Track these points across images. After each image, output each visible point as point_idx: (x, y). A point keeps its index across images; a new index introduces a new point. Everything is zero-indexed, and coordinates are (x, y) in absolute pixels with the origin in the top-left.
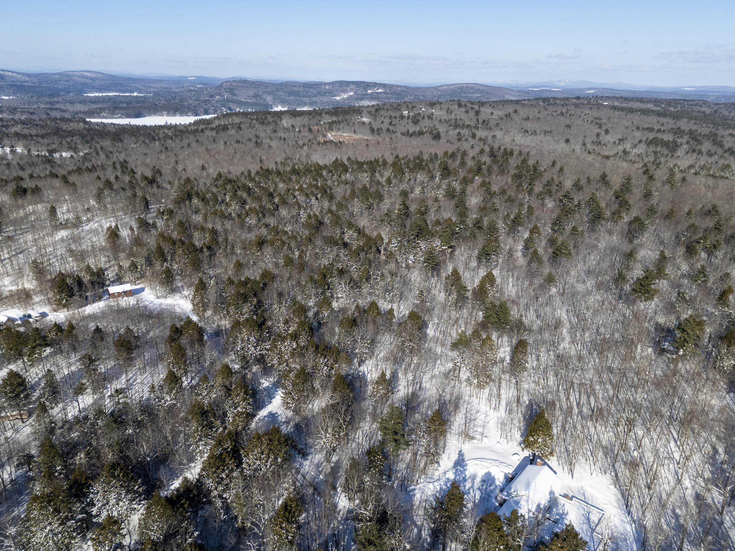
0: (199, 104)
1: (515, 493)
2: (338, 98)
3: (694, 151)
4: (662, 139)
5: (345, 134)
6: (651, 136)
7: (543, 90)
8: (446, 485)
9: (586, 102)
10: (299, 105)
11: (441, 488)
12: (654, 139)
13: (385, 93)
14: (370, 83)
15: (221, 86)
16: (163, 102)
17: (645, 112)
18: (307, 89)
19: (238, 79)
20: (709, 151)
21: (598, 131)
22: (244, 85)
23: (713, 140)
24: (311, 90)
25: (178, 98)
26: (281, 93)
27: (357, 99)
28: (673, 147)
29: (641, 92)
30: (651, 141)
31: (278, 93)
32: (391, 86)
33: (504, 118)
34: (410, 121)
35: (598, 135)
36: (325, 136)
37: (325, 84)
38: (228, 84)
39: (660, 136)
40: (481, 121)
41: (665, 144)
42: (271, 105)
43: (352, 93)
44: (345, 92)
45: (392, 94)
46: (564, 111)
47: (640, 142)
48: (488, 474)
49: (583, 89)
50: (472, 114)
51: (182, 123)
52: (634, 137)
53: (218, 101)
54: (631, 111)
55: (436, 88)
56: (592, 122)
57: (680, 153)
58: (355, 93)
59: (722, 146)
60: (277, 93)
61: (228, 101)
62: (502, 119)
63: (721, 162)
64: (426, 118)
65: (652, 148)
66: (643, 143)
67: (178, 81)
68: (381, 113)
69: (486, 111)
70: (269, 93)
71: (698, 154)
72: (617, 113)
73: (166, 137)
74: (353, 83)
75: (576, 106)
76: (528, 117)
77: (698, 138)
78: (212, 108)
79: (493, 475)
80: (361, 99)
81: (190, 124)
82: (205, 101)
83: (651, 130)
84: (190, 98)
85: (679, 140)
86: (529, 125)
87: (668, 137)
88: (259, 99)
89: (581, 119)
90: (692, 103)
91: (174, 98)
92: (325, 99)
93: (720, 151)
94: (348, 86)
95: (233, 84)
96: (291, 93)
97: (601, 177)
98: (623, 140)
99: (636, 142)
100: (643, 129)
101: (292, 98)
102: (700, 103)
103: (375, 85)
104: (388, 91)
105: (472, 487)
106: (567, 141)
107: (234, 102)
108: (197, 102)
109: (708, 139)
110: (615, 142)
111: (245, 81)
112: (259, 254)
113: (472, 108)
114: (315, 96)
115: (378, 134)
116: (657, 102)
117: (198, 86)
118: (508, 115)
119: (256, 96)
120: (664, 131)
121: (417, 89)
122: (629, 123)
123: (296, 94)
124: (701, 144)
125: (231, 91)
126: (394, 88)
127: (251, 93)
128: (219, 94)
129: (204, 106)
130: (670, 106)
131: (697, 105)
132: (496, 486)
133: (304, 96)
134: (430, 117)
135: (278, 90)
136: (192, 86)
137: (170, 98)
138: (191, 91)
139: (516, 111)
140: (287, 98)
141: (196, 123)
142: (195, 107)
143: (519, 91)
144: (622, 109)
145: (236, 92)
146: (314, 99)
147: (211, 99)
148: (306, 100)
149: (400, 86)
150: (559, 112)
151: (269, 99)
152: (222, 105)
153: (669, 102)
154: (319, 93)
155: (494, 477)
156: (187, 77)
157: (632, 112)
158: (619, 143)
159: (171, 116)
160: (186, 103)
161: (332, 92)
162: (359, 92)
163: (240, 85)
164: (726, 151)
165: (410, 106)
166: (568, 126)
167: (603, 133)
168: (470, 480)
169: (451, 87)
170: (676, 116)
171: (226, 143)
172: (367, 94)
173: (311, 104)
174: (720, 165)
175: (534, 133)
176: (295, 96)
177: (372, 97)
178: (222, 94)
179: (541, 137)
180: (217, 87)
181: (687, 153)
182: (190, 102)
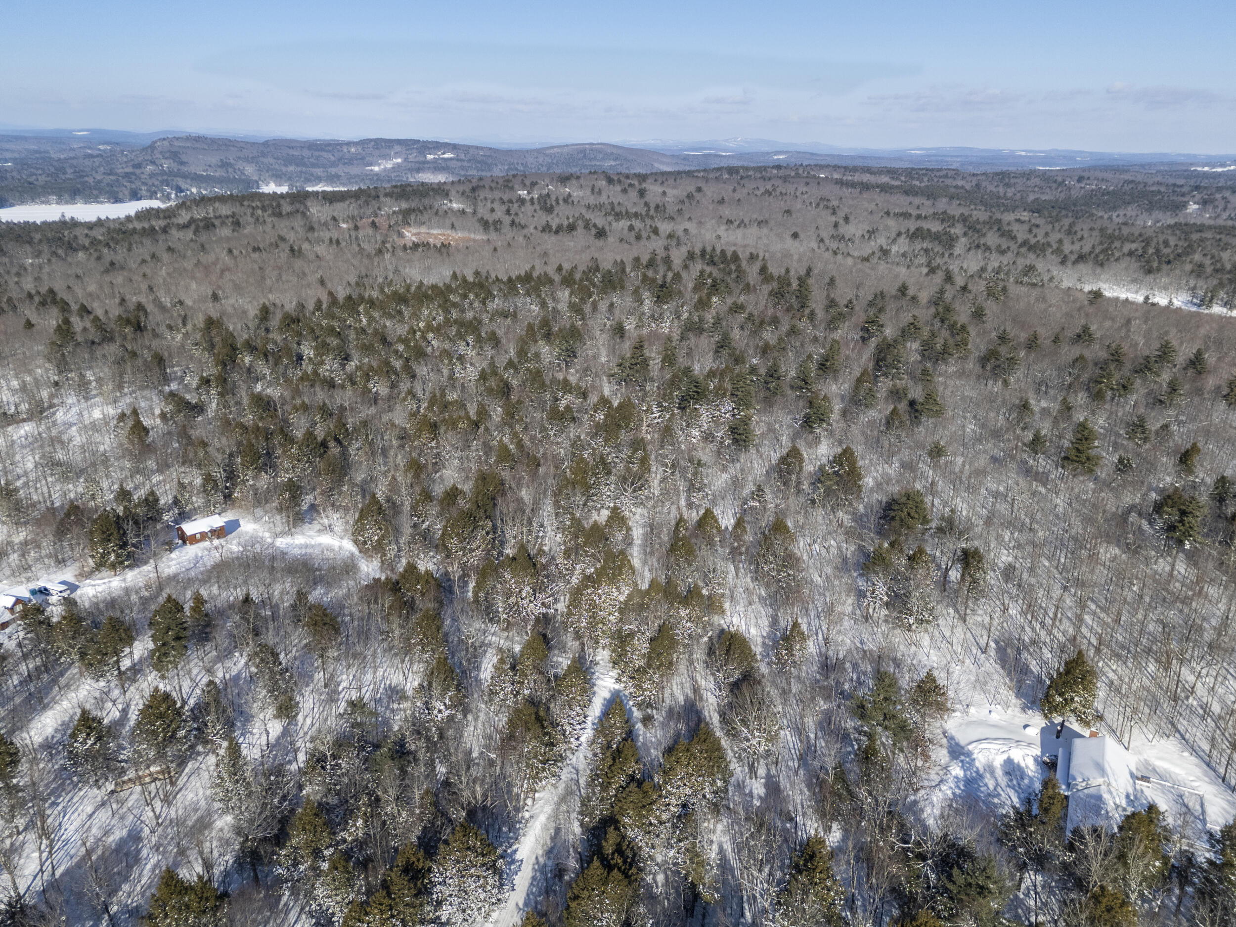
0: (117, 180)
1: (1084, 784)
2: (376, 169)
3: (978, 246)
4: (928, 230)
5: (435, 232)
6: (912, 225)
7: (709, 155)
8: (958, 787)
9: (793, 174)
10: (308, 181)
11: (954, 794)
12: (917, 229)
13: (458, 160)
14: (427, 142)
15: (152, 147)
16: (42, 179)
17: (884, 188)
18: (317, 153)
19: (183, 135)
20: (1000, 246)
21: (833, 219)
22: (198, 145)
23: (999, 229)
24: (325, 154)
25: (69, 171)
26: (272, 161)
27: (411, 170)
28: (949, 242)
29: (852, 158)
30: (914, 233)
31: (265, 160)
32: (466, 149)
33: (686, 200)
34: (537, 207)
35: (836, 225)
36: (401, 235)
37: (349, 144)
38: (166, 143)
39: (926, 225)
40: (652, 206)
41: (936, 237)
42: (257, 182)
43: (399, 160)
44: (387, 157)
45: (469, 161)
46: (769, 187)
47: (899, 234)
48: (1009, 762)
49: (768, 153)
50: (633, 194)
51: (111, 217)
52: (887, 228)
53: (152, 175)
54: (865, 187)
55: (540, 151)
56: (818, 205)
57: (958, 250)
58: (406, 160)
59: (1014, 238)
60: (262, 159)
61: (171, 173)
62: (683, 202)
63: (1021, 262)
64: (561, 202)
65: (918, 245)
66: (904, 236)
67: (59, 139)
68: (482, 194)
69: (654, 190)
70: (248, 160)
71: (985, 251)
72: (846, 191)
73: (94, 242)
74: (399, 142)
75: (785, 179)
76: (723, 199)
77: (978, 227)
78: (143, 188)
79: (1016, 761)
80: (418, 170)
81: (128, 218)
82: (127, 175)
83: (906, 215)
84: (95, 169)
85: (952, 231)
86: (727, 212)
87: (935, 227)
88: (230, 170)
89: (799, 200)
90: (938, 174)
91: (63, 170)
92: (354, 170)
93: (1014, 247)
94: (390, 147)
95: (176, 143)
96: (289, 161)
97: (899, 290)
98: (873, 232)
99: (893, 235)
100: (895, 215)
101: (291, 168)
102: (950, 173)
103: (437, 146)
104: (462, 156)
105: (997, 784)
106: (795, 236)
107: (185, 176)
108: (112, 177)
109: (991, 228)
110: (863, 236)
111: (198, 139)
112: (433, 444)
113: (631, 185)
114: (333, 164)
115: (496, 230)
116: (892, 172)
117: (101, 147)
118: (690, 196)
119: (224, 165)
120: (926, 217)
121: (509, 153)
122: (872, 206)
123: (299, 162)
124: (984, 235)
125: (174, 155)
126: (472, 151)
127: (214, 159)
128: (153, 163)
129: (128, 184)
130: (912, 178)
131: (946, 176)
132: (1031, 779)
133: (314, 165)
134: (567, 199)
135: (264, 155)
136: (90, 148)
137: (53, 170)
138: (91, 156)
139: (699, 190)
140: (284, 169)
141: (141, 215)
142: (110, 185)
143: (673, 156)
144: (853, 185)
145: (184, 158)
146: (333, 171)
147: (138, 171)
148: (319, 171)
149: (482, 148)
150: (762, 190)
151: (250, 170)
152: (162, 182)
153: (910, 173)
154: (340, 160)
155: (1018, 765)
156: (71, 131)
157: (868, 189)
158: (870, 238)
159: (67, 203)
160: (90, 180)
161: (363, 158)
162: (411, 158)
163: (189, 144)
164: (1021, 246)
165: (528, 183)
166: (788, 212)
167: (841, 222)
168: (988, 775)
169: (566, 150)
170: (931, 194)
171: (230, 251)
172: (428, 162)
173: (332, 179)
174: (1020, 268)
175: (742, 224)
176: (297, 165)
177: (438, 167)
178: (158, 162)
179: (753, 231)
180: (144, 149)
181: (969, 249)
182: (99, 177)
